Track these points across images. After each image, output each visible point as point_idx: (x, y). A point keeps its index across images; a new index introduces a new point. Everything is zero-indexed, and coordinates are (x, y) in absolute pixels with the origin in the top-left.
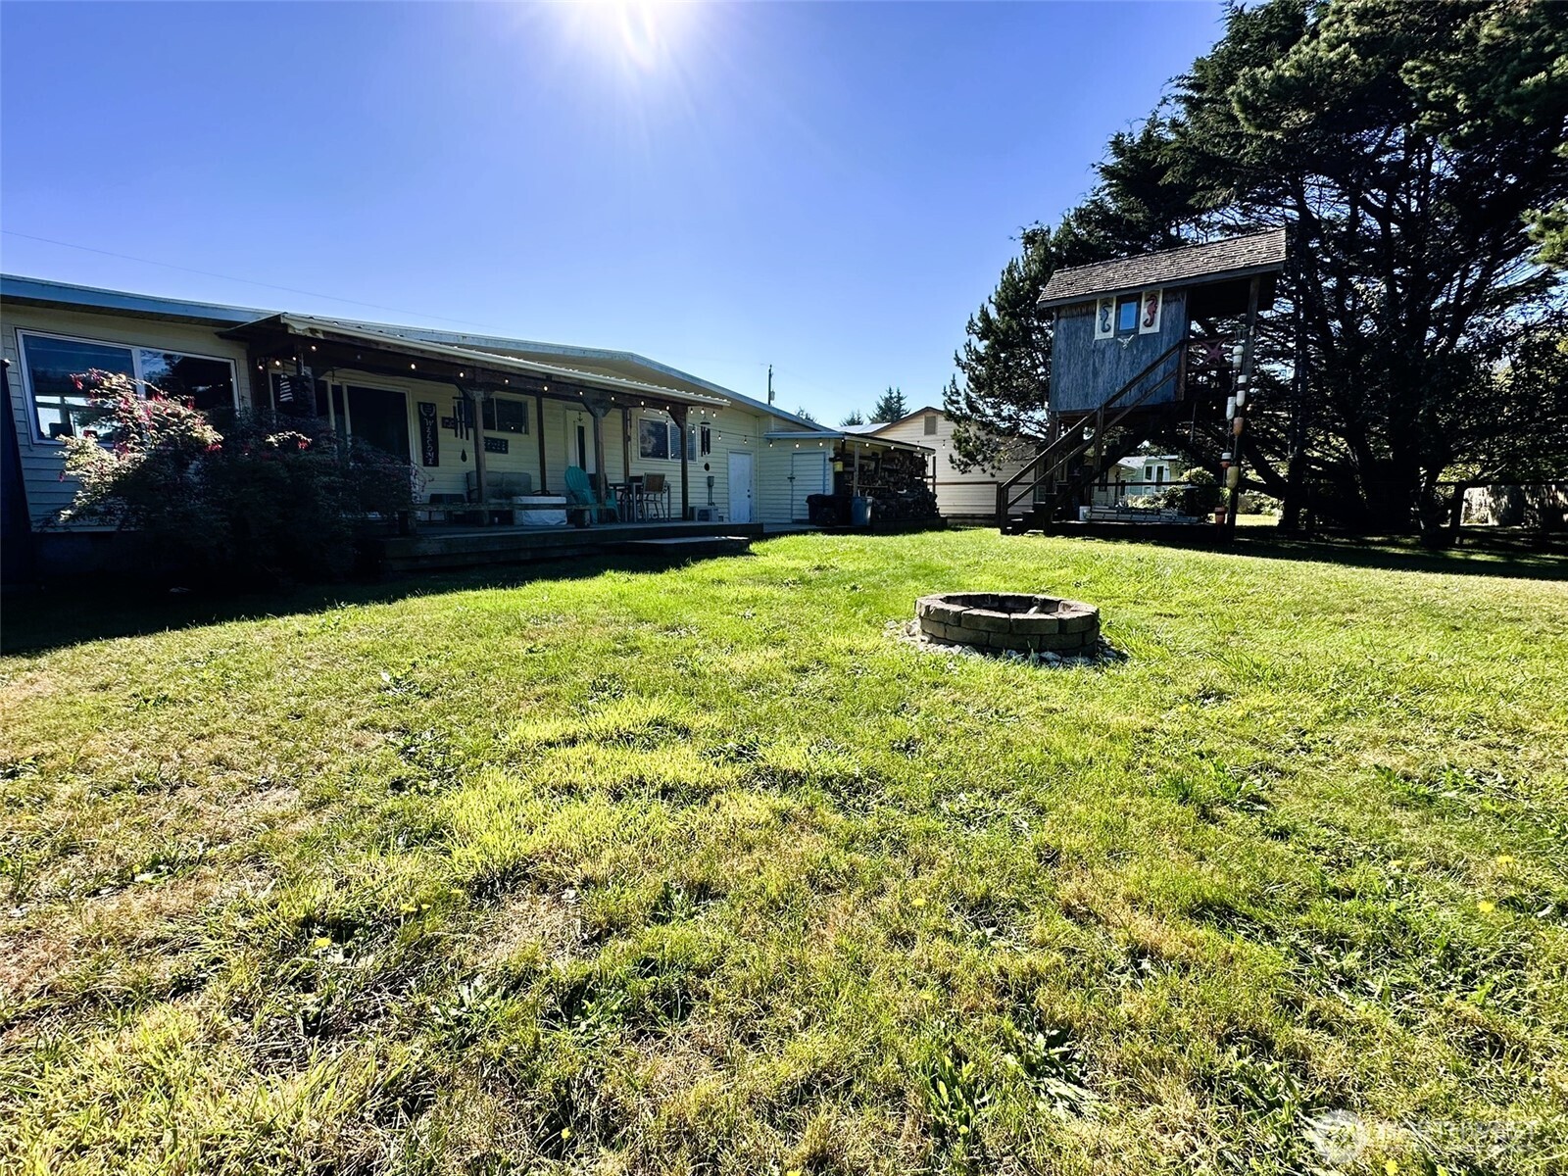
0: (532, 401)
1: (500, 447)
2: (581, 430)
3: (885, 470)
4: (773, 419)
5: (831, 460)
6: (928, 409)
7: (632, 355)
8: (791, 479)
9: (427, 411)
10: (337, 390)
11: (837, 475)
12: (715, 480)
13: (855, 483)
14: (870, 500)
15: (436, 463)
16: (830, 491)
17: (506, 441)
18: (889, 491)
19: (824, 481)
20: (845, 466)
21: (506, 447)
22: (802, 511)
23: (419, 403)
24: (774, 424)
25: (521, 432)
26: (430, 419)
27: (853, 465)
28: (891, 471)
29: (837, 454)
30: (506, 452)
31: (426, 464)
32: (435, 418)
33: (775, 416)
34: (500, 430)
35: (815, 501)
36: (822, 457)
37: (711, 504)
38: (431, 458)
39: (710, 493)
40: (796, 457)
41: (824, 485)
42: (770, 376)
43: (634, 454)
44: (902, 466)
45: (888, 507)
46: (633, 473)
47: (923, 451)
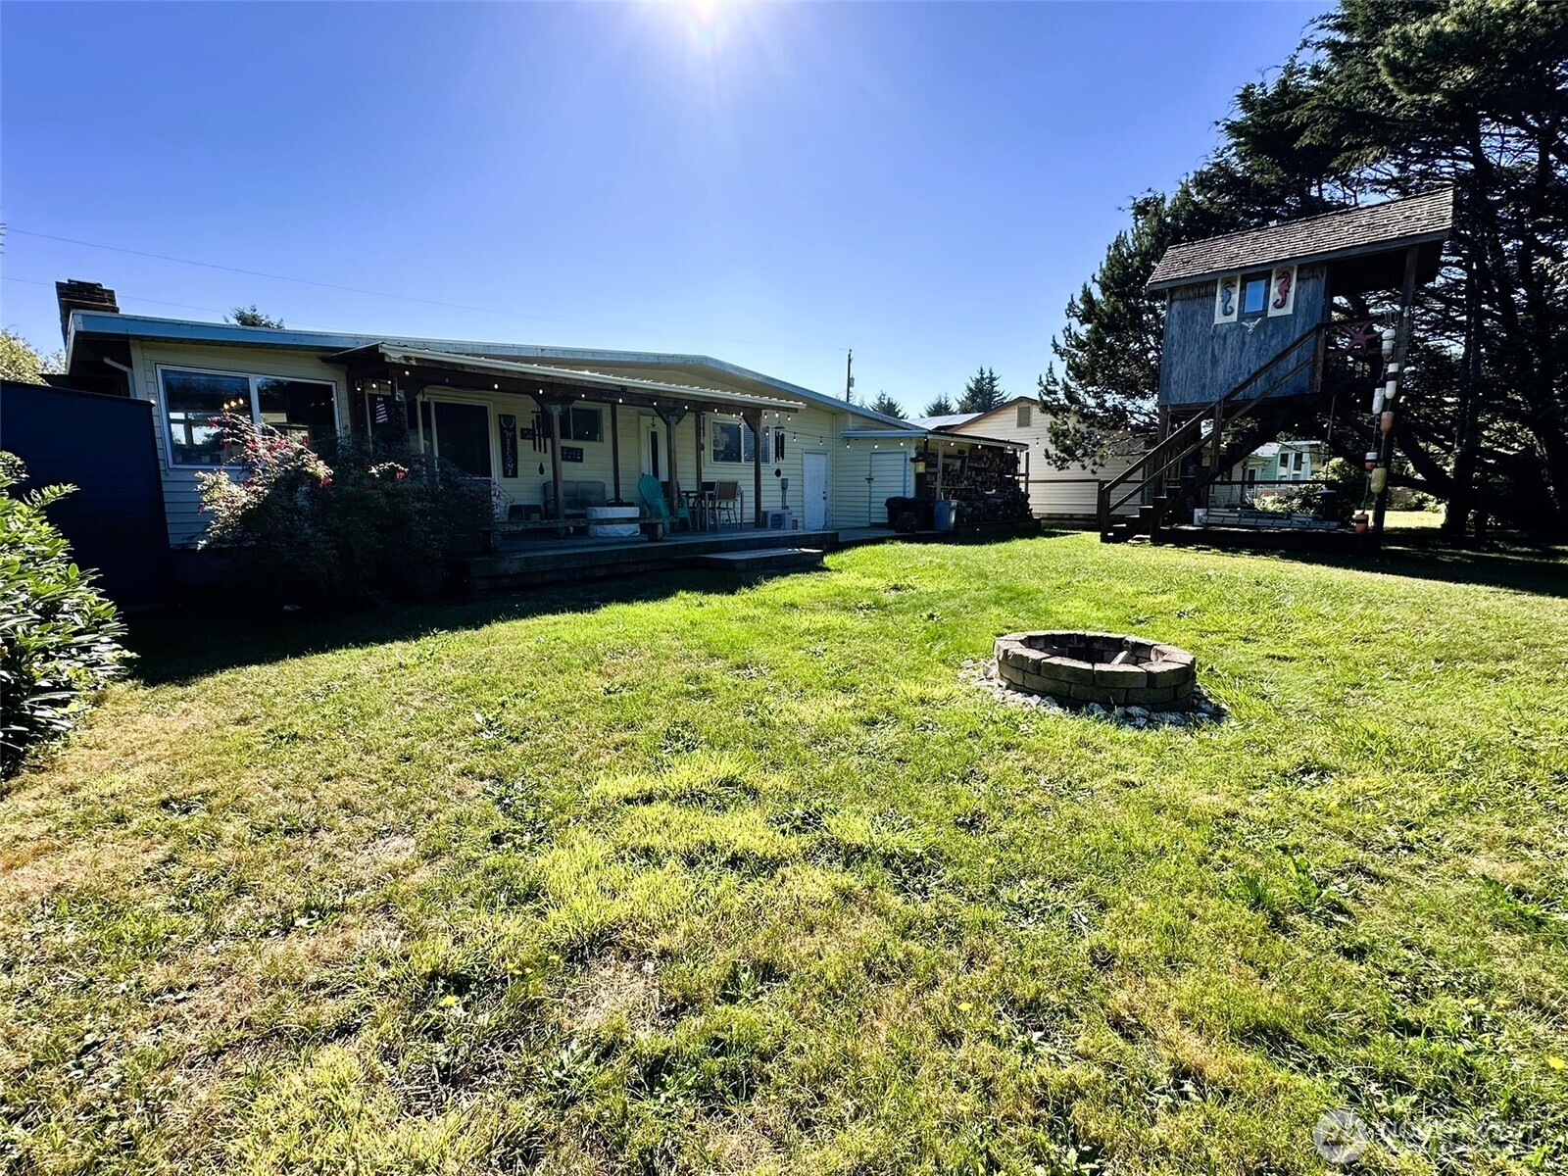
0: (606, 409)
1: (575, 456)
2: (654, 436)
3: (974, 468)
4: (850, 416)
5: (912, 460)
6: (1021, 399)
7: (706, 358)
8: (870, 480)
9: (507, 422)
10: (426, 406)
11: (919, 476)
12: (789, 483)
13: (938, 484)
14: (954, 503)
15: (515, 475)
16: (911, 494)
17: (582, 450)
18: (976, 491)
19: (905, 482)
20: (928, 466)
21: (581, 456)
22: (881, 515)
23: (500, 416)
24: (851, 422)
25: (595, 440)
26: (510, 430)
27: (936, 466)
28: (978, 471)
29: (919, 454)
30: (581, 461)
31: (506, 475)
32: (514, 429)
33: (853, 413)
34: (576, 438)
35: (895, 505)
36: (902, 456)
37: (785, 507)
38: (511, 470)
39: (784, 496)
40: (874, 457)
41: (905, 487)
42: (850, 361)
43: (707, 458)
44: (991, 465)
45: (974, 509)
46: (705, 478)
47: (1015, 447)
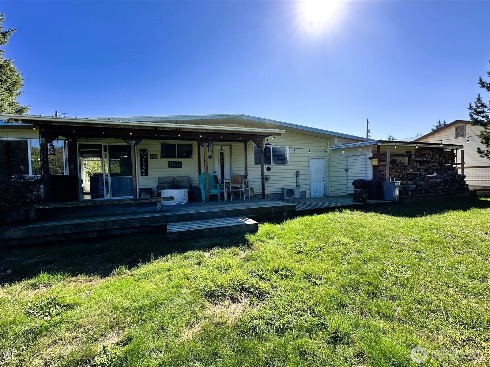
0: (195, 144)
1: (178, 165)
2: (222, 154)
3: (417, 161)
4: (336, 139)
5: (370, 158)
6: (457, 122)
7: (240, 115)
8: (347, 170)
9: (144, 152)
10: (105, 147)
11: (375, 167)
12: (300, 173)
13: (387, 172)
14: (398, 183)
15: (147, 174)
16: (370, 177)
17: (181, 162)
18: (421, 175)
19: (366, 171)
20: (380, 161)
23: (140, 149)
24: (337, 141)
25: (190, 157)
26: (144, 155)
27: (385, 161)
28: (421, 163)
29: (374, 155)
30: (181, 167)
31: (142, 175)
32: (147, 155)
33: (337, 137)
34: (179, 157)
35: (358, 184)
36: (364, 157)
37: (298, 186)
38: (145, 172)
39: (297, 180)
40: (349, 158)
41: (366, 174)
42: (368, 123)
43: (251, 163)
44: (432, 158)
45: (418, 186)
47: (451, 147)
